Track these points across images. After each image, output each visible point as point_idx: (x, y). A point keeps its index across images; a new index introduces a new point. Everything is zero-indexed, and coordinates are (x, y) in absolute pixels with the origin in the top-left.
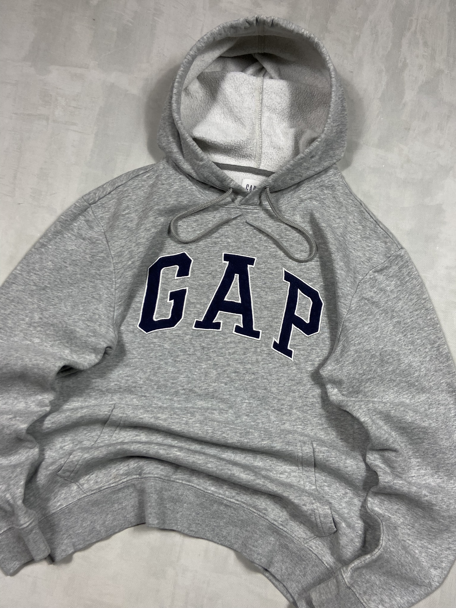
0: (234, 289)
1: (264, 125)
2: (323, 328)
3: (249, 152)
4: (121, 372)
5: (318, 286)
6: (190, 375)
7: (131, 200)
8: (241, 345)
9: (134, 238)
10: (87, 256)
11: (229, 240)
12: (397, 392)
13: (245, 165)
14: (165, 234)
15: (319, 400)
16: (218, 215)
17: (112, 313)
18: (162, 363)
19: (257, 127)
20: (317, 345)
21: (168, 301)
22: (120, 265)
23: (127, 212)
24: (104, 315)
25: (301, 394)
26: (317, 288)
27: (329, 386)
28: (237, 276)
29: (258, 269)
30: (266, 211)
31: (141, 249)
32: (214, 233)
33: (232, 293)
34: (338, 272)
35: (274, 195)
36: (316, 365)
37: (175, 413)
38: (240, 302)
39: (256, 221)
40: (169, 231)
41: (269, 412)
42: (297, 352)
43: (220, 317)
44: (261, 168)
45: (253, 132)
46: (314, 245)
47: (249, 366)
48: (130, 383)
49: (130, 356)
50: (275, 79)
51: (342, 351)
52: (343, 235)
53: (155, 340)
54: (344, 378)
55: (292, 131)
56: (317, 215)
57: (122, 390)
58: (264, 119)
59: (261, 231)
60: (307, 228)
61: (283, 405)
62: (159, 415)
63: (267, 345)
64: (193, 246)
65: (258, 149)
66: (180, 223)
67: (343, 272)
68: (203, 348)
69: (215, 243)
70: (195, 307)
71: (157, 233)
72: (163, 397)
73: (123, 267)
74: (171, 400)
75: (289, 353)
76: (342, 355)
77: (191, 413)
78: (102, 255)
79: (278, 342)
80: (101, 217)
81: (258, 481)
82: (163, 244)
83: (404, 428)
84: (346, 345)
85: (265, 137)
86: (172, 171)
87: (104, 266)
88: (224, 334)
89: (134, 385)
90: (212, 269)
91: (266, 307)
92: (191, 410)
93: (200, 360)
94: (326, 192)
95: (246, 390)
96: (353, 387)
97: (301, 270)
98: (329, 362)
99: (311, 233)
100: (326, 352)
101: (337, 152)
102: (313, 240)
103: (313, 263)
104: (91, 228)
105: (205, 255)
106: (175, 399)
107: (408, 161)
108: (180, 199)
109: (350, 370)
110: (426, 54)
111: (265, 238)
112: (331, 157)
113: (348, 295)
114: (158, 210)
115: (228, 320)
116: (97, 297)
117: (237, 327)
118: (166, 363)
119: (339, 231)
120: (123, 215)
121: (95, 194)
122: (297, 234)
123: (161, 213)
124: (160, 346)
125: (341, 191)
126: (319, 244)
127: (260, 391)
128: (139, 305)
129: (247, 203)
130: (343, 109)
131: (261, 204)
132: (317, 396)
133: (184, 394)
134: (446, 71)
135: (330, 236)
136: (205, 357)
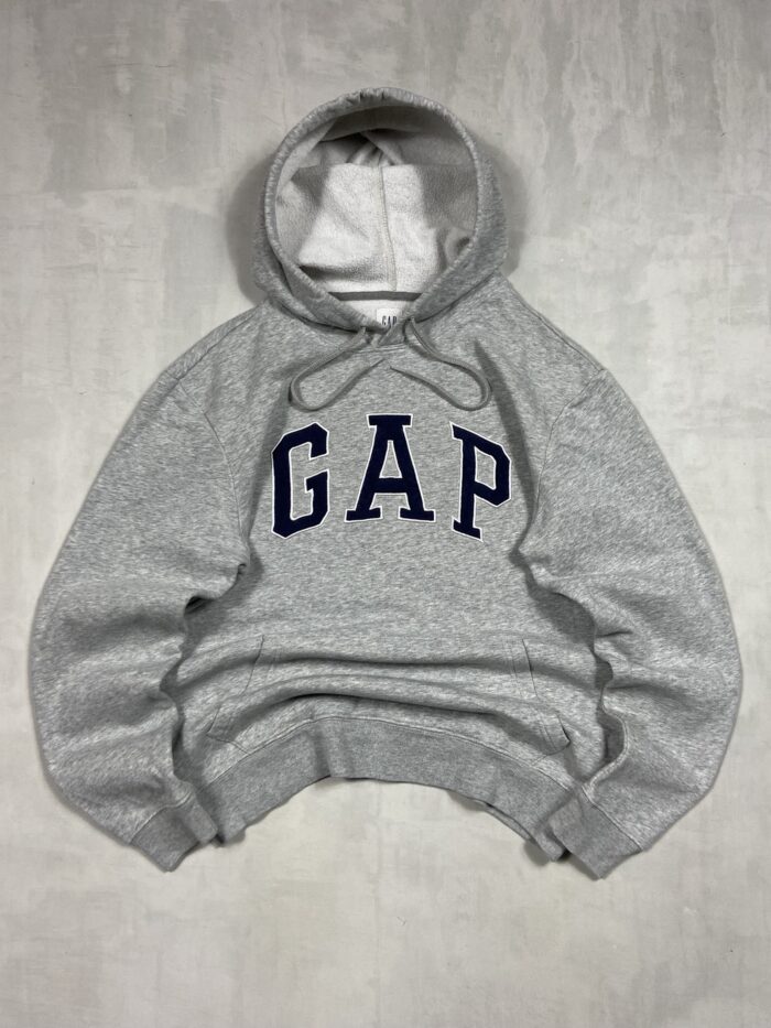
0: (389, 462)
1: (392, 231)
2: (515, 492)
3: (377, 271)
4: (261, 594)
5: (500, 439)
6: (351, 583)
7: (231, 364)
8: (412, 533)
9: (247, 416)
10: (189, 450)
11: (372, 397)
12: (622, 558)
13: (376, 290)
14: (286, 403)
15: (524, 586)
16: (352, 365)
17: (236, 520)
18: (313, 573)
19: (383, 235)
20: (511, 516)
21: (306, 492)
22: (235, 455)
23: (229, 382)
24: (227, 524)
25: (500, 582)
26: (498, 442)
27: (533, 567)
28: (390, 444)
29: (418, 428)
30: (415, 348)
31: (260, 429)
32: (350, 390)
33: (388, 466)
34: (524, 416)
35: (421, 324)
36: (514, 543)
37: (342, 635)
38: (400, 476)
39: (404, 364)
40: (290, 398)
41: (463, 613)
42: (486, 530)
43: (378, 501)
44: (398, 290)
45: (380, 244)
46: (486, 384)
47: (427, 558)
48: (276, 605)
49: (270, 571)
50: (397, 164)
51: (544, 518)
52: (523, 365)
53: (299, 546)
54: (552, 554)
55: (431, 233)
56: (484, 344)
57: (267, 617)
58: (392, 223)
59: (412, 377)
60: (472, 362)
61: (478, 601)
62: (322, 640)
63: (446, 528)
64: (325, 412)
65: (390, 265)
66: (302, 384)
67: (529, 416)
68: (363, 545)
69: (355, 403)
70: (343, 493)
71: (275, 404)
72: (322, 617)
73: (239, 458)
74: (334, 618)
75: (476, 533)
76: (544, 524)
77: (362, 630)
78: (209, 445)
79: (459, 521)
80: (196, 393)
81: (463, 699)
82: (284, 416)
83: (636, 603)
84: (547, 510)
85: (396, 247)
86: (279, 316)
87: (215, 460)
88: (387, 522)
89: (282, 607)
90: (356, 439)
91: (436, 478)
92: (362, 627)
93: (361, 561)
94: (490, 309)
95: (427, 590)
96: (564, 562)
97: (474, 421)
98: (529, 535)
99: (479, 368)
100: (523, 523)
101: (498, 253)
102: (482, 378)
103: (488, 409)
104: (185, 410)
105: (344, 422)
106: (339, 616)
107: (595, 247)
108: (298, 353)
109: (557, 541)
110: (597, 91)
111: (420, 386)
112: (489, 262)
113: (540, 444)
114: (273, 372)
115: (389, 504)
116: (213, 502)
117: (402, 510)
118: (318, 573)
119: (516, 361)
120: (226, 388)
121: (182, 363)
122: (462, 374)
123: (276, 376)
124: (305, 552)
125: (511, 305)
126: (493, 381)
127: (446, 588)
128: (268, 503)
129: (388, 343)
130: (496, 193)
131: (406, 341)
132: (520, 582)
133: (349, 609)
134: (629, 112)
135: (504, 369)
136: (368, 556)
